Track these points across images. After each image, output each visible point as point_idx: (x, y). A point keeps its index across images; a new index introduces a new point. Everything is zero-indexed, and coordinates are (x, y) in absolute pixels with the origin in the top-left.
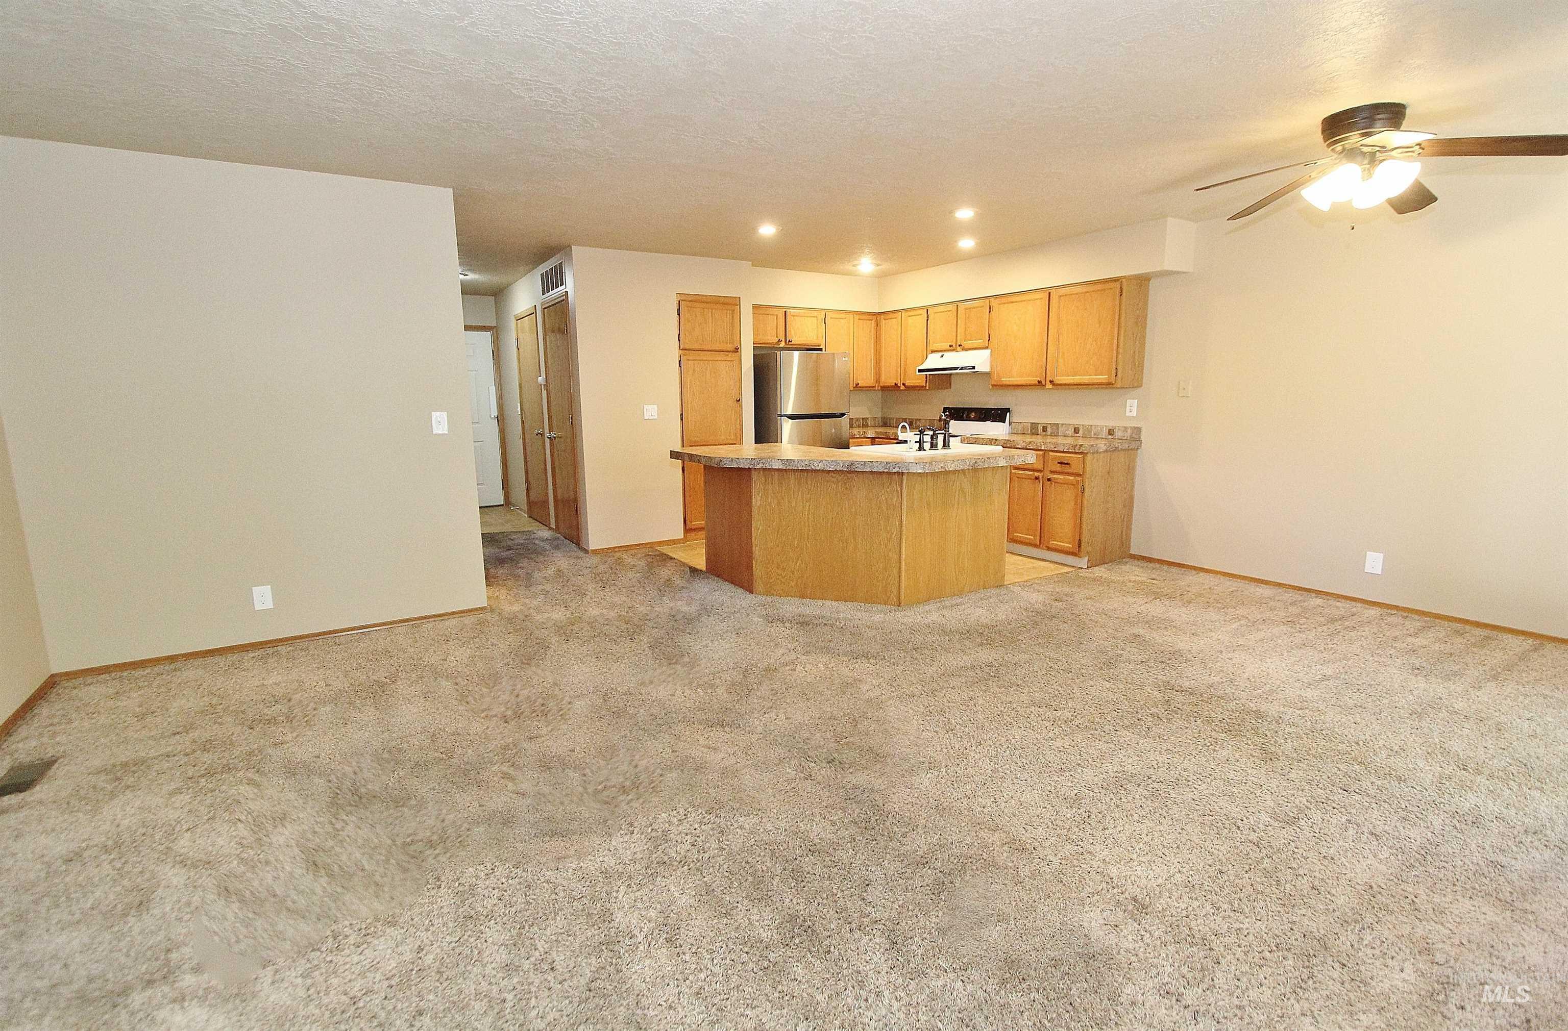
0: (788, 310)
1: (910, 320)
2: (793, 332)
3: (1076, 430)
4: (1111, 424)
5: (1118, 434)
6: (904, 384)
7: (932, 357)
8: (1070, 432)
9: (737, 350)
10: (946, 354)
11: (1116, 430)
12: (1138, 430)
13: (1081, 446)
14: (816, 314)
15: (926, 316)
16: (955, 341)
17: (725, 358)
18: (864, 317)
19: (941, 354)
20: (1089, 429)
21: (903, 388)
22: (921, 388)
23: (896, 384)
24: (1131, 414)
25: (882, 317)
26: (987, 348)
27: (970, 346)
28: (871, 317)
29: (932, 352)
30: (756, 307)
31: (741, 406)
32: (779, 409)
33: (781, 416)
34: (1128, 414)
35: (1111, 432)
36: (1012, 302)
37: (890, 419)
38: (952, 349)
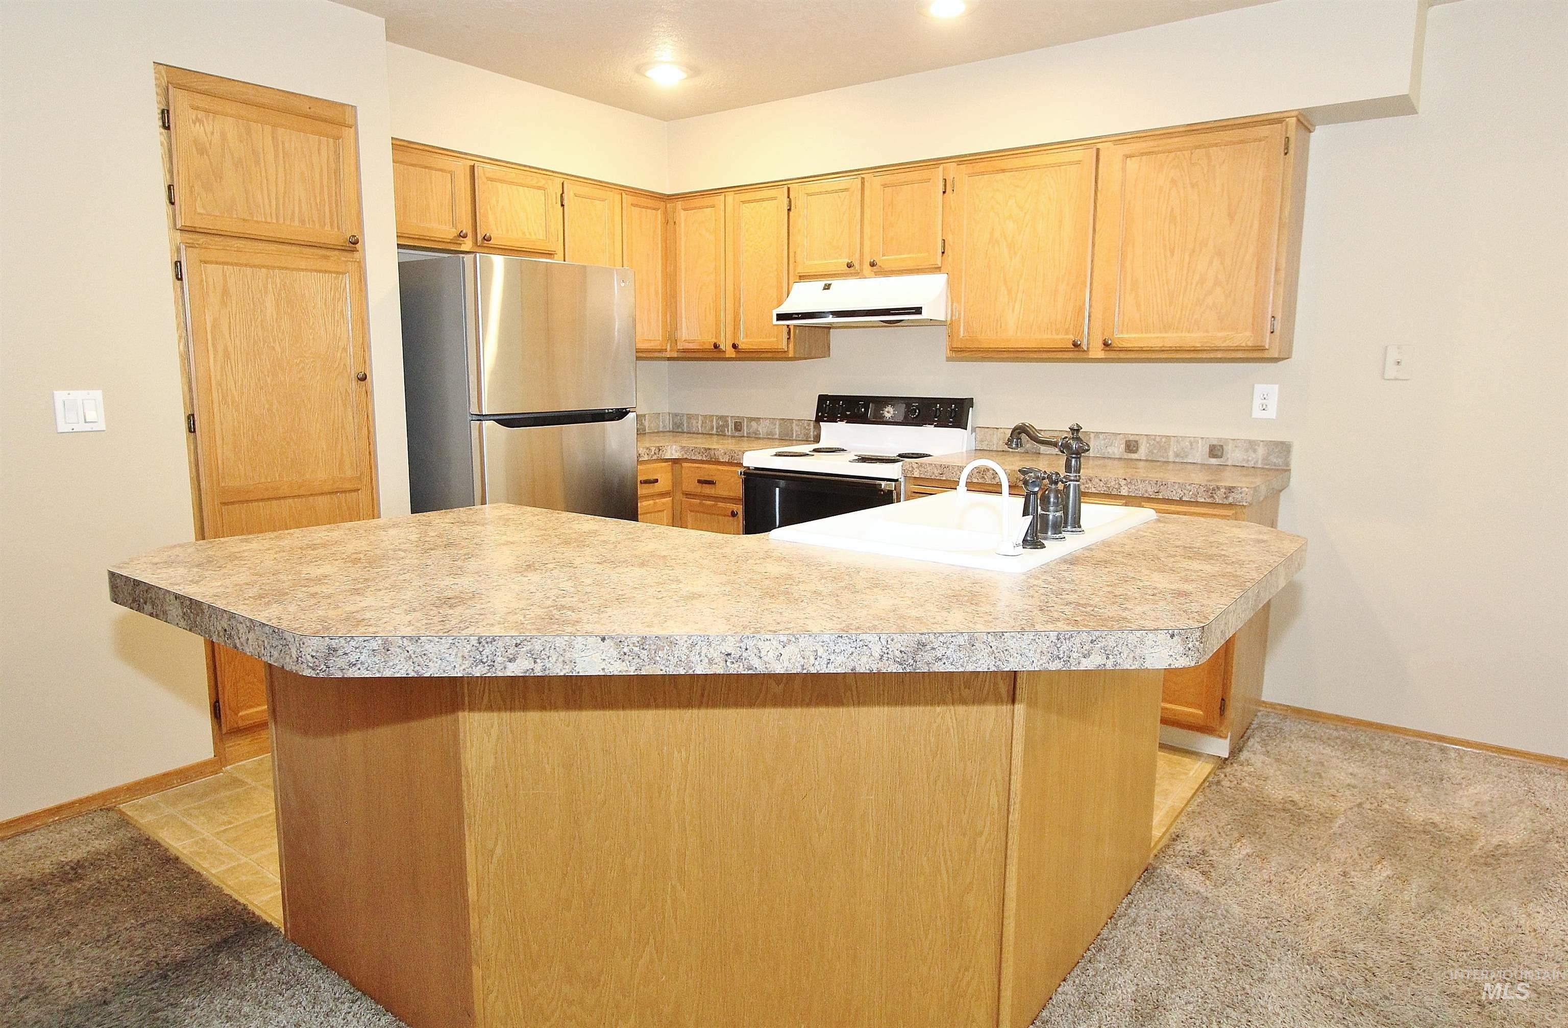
0: (477, 164)
1: (747, 211)
2: (491, 218)
3: (1131, 446)
4: (1215, 434)
5: (1234, 456)
6: (734, 346)
7: (799, 289)
8: (1118, 449)
9: (353, 244)
10: (836, 284)
11: (1228, 448)
12: (1284, 448)
13: (1231, 490)
14: (542, 183)
15: (786, 201)
16: (857, 255)
17: (324, 265)
18: (643, 201)
19: (822, 284)
20: (1161, 443)
21: (731, 353)
22: (775, 355)
23: (716, 346)
24: (1264, 415)
25: (679, 204)
26: (937, 269)
27: (894, 267)
28: (651, 203)
29: (802, 278)
30: (401, 147)
31: (368, 393)
32: (474, 400)
33: (481, 417)
34: (1257, 413)
35: (1215, 451)
36: (1003, 171)
37: (690, 417)
38: (851, 269)
